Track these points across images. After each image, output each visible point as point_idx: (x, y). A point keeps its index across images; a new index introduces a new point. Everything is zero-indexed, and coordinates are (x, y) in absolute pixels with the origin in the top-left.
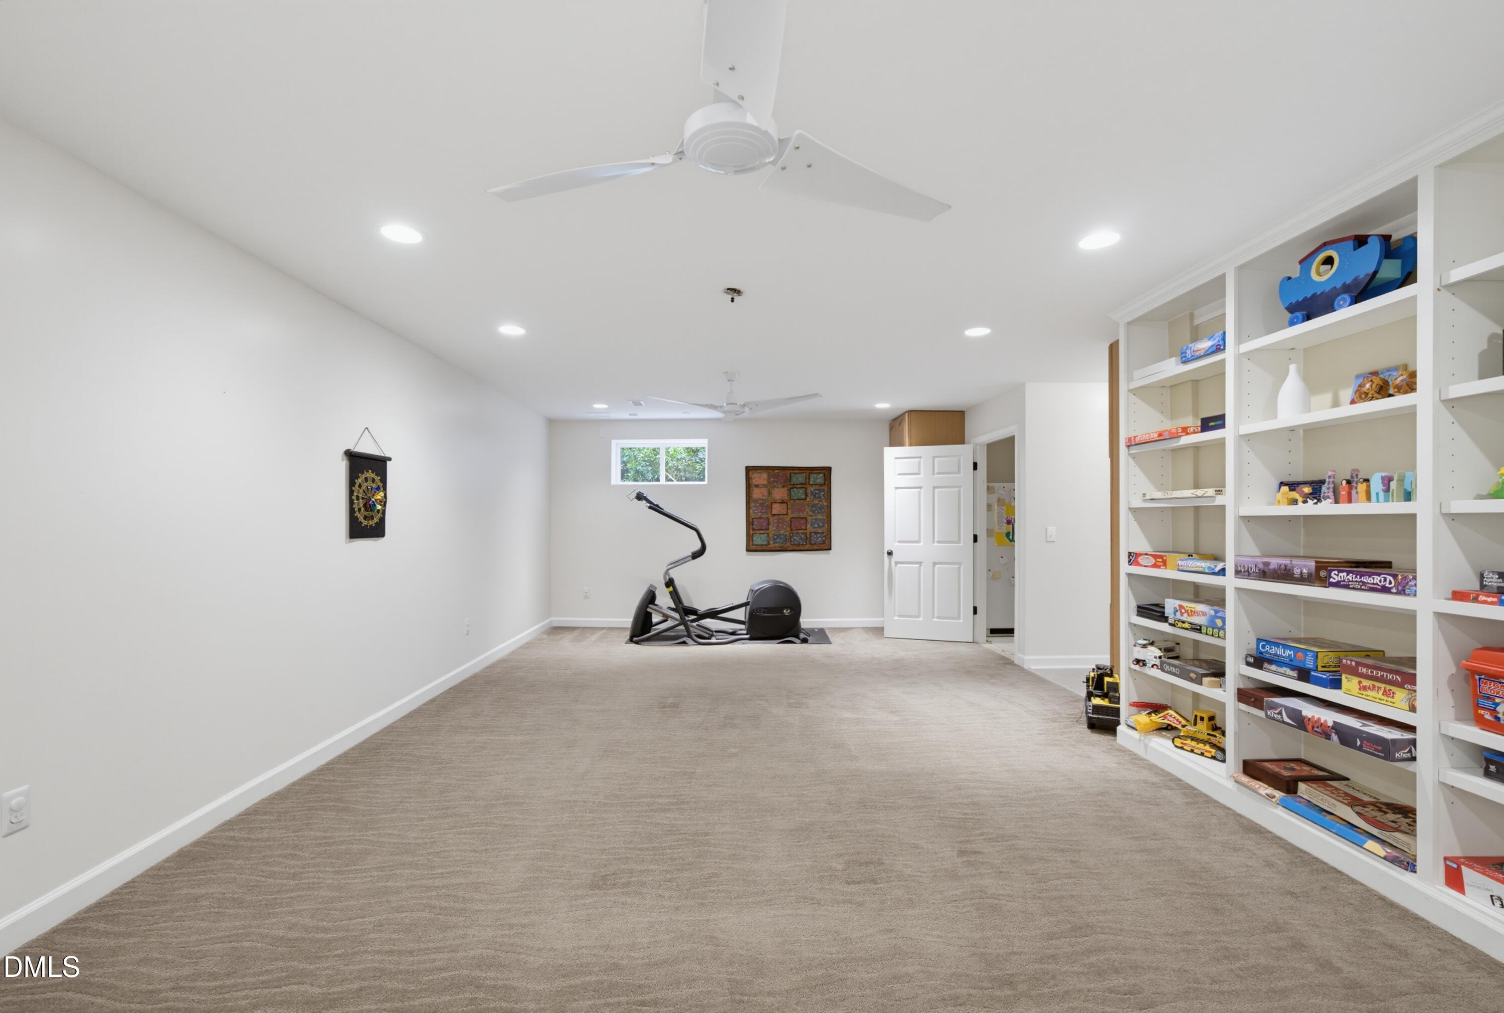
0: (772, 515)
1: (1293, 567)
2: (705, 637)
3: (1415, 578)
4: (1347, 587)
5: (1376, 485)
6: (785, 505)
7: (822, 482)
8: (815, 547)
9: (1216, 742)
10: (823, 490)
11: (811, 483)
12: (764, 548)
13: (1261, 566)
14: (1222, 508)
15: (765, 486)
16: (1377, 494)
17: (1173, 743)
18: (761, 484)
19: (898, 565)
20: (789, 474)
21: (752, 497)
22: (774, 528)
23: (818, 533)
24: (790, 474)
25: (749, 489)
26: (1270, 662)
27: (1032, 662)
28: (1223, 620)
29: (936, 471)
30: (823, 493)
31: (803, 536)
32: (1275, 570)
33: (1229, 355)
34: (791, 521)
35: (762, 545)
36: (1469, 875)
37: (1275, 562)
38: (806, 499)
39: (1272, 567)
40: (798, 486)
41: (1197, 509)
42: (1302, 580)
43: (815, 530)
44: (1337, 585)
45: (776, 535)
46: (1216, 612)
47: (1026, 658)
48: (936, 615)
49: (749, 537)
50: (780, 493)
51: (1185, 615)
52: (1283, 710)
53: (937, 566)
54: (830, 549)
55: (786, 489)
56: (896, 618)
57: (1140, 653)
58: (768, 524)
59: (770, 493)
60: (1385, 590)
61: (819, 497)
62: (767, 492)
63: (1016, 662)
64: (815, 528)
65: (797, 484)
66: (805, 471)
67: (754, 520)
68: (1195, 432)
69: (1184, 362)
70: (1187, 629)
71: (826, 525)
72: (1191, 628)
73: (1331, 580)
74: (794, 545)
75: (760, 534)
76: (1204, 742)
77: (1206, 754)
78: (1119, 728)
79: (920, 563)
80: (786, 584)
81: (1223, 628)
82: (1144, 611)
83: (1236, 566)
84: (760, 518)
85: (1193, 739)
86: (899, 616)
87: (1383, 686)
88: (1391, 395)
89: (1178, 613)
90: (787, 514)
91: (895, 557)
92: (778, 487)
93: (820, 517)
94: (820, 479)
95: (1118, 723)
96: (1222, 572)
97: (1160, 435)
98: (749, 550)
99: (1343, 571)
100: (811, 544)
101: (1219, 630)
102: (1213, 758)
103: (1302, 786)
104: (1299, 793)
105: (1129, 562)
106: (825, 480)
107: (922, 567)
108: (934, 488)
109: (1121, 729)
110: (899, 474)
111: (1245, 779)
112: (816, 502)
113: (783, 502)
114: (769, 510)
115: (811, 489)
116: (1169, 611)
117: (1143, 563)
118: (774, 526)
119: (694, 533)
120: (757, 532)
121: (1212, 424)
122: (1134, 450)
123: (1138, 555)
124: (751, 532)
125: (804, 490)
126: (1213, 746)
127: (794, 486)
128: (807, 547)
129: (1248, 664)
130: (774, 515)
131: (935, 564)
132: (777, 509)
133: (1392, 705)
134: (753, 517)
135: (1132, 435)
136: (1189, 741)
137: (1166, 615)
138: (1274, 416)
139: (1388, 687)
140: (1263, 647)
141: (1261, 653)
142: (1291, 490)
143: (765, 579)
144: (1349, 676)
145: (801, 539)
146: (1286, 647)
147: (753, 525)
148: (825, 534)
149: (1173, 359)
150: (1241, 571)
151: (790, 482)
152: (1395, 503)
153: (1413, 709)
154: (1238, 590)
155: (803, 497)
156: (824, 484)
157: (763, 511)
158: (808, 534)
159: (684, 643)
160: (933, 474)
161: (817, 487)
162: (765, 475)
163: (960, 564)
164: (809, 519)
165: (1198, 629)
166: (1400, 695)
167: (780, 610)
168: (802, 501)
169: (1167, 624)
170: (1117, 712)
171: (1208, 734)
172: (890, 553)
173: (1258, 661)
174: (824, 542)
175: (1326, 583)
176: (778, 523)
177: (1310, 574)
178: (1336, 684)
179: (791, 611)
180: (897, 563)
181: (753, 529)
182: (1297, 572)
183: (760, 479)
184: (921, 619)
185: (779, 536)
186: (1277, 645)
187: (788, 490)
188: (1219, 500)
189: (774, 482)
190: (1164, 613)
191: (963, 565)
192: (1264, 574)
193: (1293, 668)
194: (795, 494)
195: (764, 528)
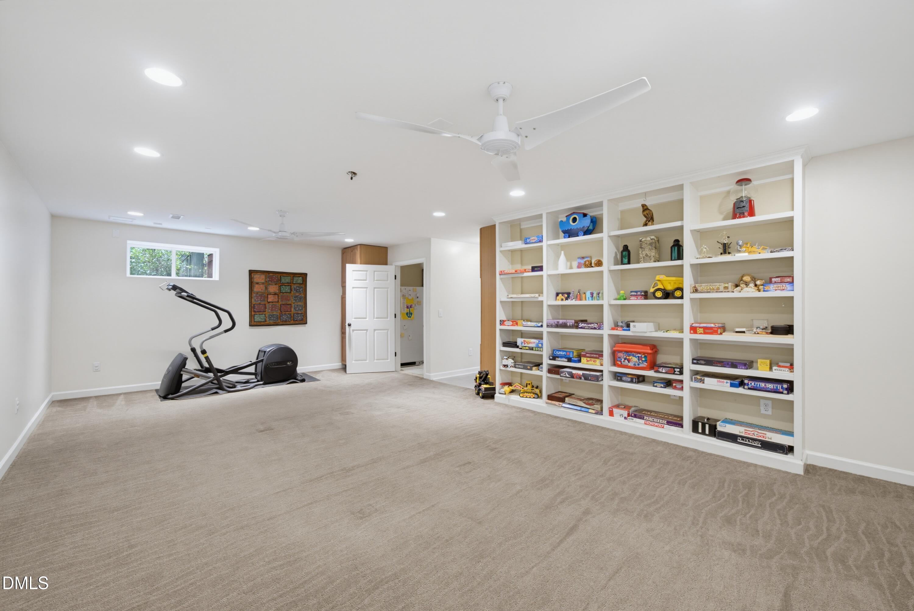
0: (268, 302)
1: (567, 323)
2: (232, 387)
3: (603, 324)
4: (584, 328)
5: (588, 294)
6: (277, 296)
7: (301, 282)
8: (297, 322)
9: (534, 392)
10: (302, 287)
11: (294, 282)
12: (262, 323)
13: (556, 323)
14: (542, 301)
15: (263, 283)
16: (589, 298)
17: (520, 395)
18: (260, 282)
19: (355, 332)
20: (279, 276)
21: (253, 290)
22: (270, 311)
23: (299, 314)
24: (281, 276)
25: (252, 285)
26: (558, 357)
27: (434, 376)
28: (542, 344)
29: (375, 279)
30: (302, 289)
31: (289, 316)
32: (561, 324)
33: (544, 244)
34: (281, 306)
35: (261, 322)
36: (615, 410)
37: (561, 321)
38: (291, 292)
39: (560, 323)
40: (286, 284)
41: (522, 302)
42: (570, 327)
43: (297, 311)
44: (581, 328)
45: (271, 315)
46: (539, 341)
47: (431, 374)
48: (376, 359)
49: (251, 317)
50: (273, 288)
51: (526, 344)
52: (567, 373)
53: (376, 331)
54: (306, 323)
55: (277, 286)
56: (353, 362)
57: (505, 362)
58: (265, 308)
59: (266, 288)
60: (595, 328)
61: (300, 291)
62: (264, 287)
63: (425, 378)
64: (296, 310)
65: (285, 283)
66: (290, 275)
67: (255, 305)
68: (529, 272)
69: (526, 244)
70: (527, 349)
71: (304, 309)
72: (529, 349)
73: (579, 326)
74: (282, 321)
75: (260, 314)
76: (530, 393)
77: (531, 397)
78: (496, 395)
79: (367, 330)
80: (286, 346)
81: (542, 347)
82: (505, 344)
83: (547, 323)
84: (260, 304)
85: (527, 392)
86: (355, 361)
87: (593, 359)
88: (592, 267)
89: (523, 344)
90: (278, 302)
91: (352, 327)
92: (272, 285)
93: (299, 303)
94: (300, 280)
95: (495, 393)
96: (542, 326)
97: (516, 271)
98: (251, 325)
99: (583, 323)
100: (294, 320)
101: (539, 348)
102: (534, 398)
103: (567, 399)
104: (566, 402)
105: (500, 324)
106: (303, 281)
107: (368, 333)
108: (374, 288)
109: (497, 395)
110: (355, 280)
111: (550, 401)
112: (297, 294)
113: (275, 294)
114: (266, 299)
115: (294, 287)
116: (519, 343)
117: (506, 324)
118: (269, 309)
119: (226, 314)
120: (257, 313)
121: (536, 269)
122: (502, 277)
123: (504, 321)
124: (253, 313)
125: (289, 287)
126: (534, 393)
127: (283, 284)
128: (292, 322)
129: (550, 359)
130: (269, 302)
131: (375, 330)
132: (271, 298)
133: (596, 365)
134: (254, 303)
135: (502, 270)
136: (525, 394)
137: (518, 345)
138: (557, 269)
139: (595, 359)
140: (556, 352)
141: (555, 355)
142: (562, 295)
143: (270, 344)
144: (584, 358)
145: (288, 317)
146: (564, 351)
147: (254, 308)
148: (303, 314)
149: (520, 241)
150: (549, 325)
151: (280, 282)
152: (595, 301)
153: (602, 365)
154: (548, 332)
155: (289, 291)
156: (303, 284)
157: (262, 299)
158: (292, 315)
159: (216, 393)
160: (374, 281)
161: (298, 285)
162: (263, 277)
163: (388, 330)
164: (293, 305)
165: (532, 349)
166: (598, 361)
167: (284, 362)
168: (288, 294)
169: (518, 349)
170: (494, 389)
171: (532, 389)
172: (349, 325)
173: (554, 358)
174: (302, 320)
175: (577, 327)
176: (272, 307)
177: (572, 325)
178: (580, 361)
179: (292, 363)
180: (353, 330)
181: (254, 312)
182: (568, 324)
183: (258, 278)
184: (367, 361)
185: (273, 316)
186: (560, 351)
187: (279, 287)
188: (540, 299)
189: (269, 281)
190: (517, 344)
191: (389, 330)
192: (558, 326)
193: (566, 358)
194: (283, 289)
195: (262, 311)
